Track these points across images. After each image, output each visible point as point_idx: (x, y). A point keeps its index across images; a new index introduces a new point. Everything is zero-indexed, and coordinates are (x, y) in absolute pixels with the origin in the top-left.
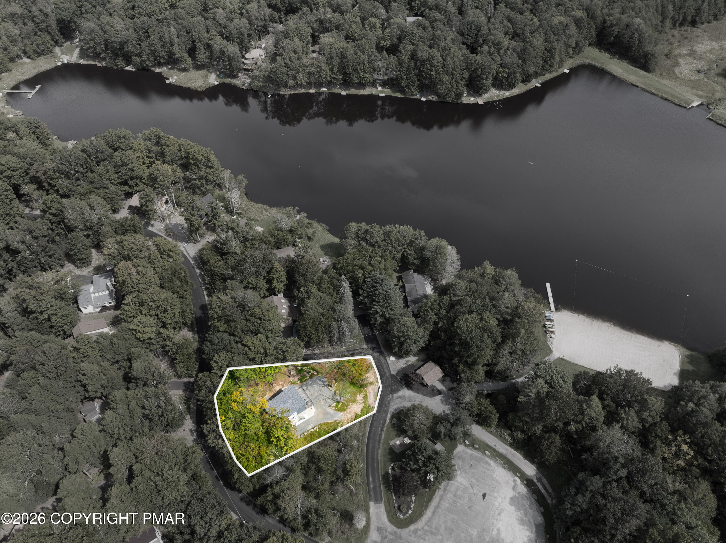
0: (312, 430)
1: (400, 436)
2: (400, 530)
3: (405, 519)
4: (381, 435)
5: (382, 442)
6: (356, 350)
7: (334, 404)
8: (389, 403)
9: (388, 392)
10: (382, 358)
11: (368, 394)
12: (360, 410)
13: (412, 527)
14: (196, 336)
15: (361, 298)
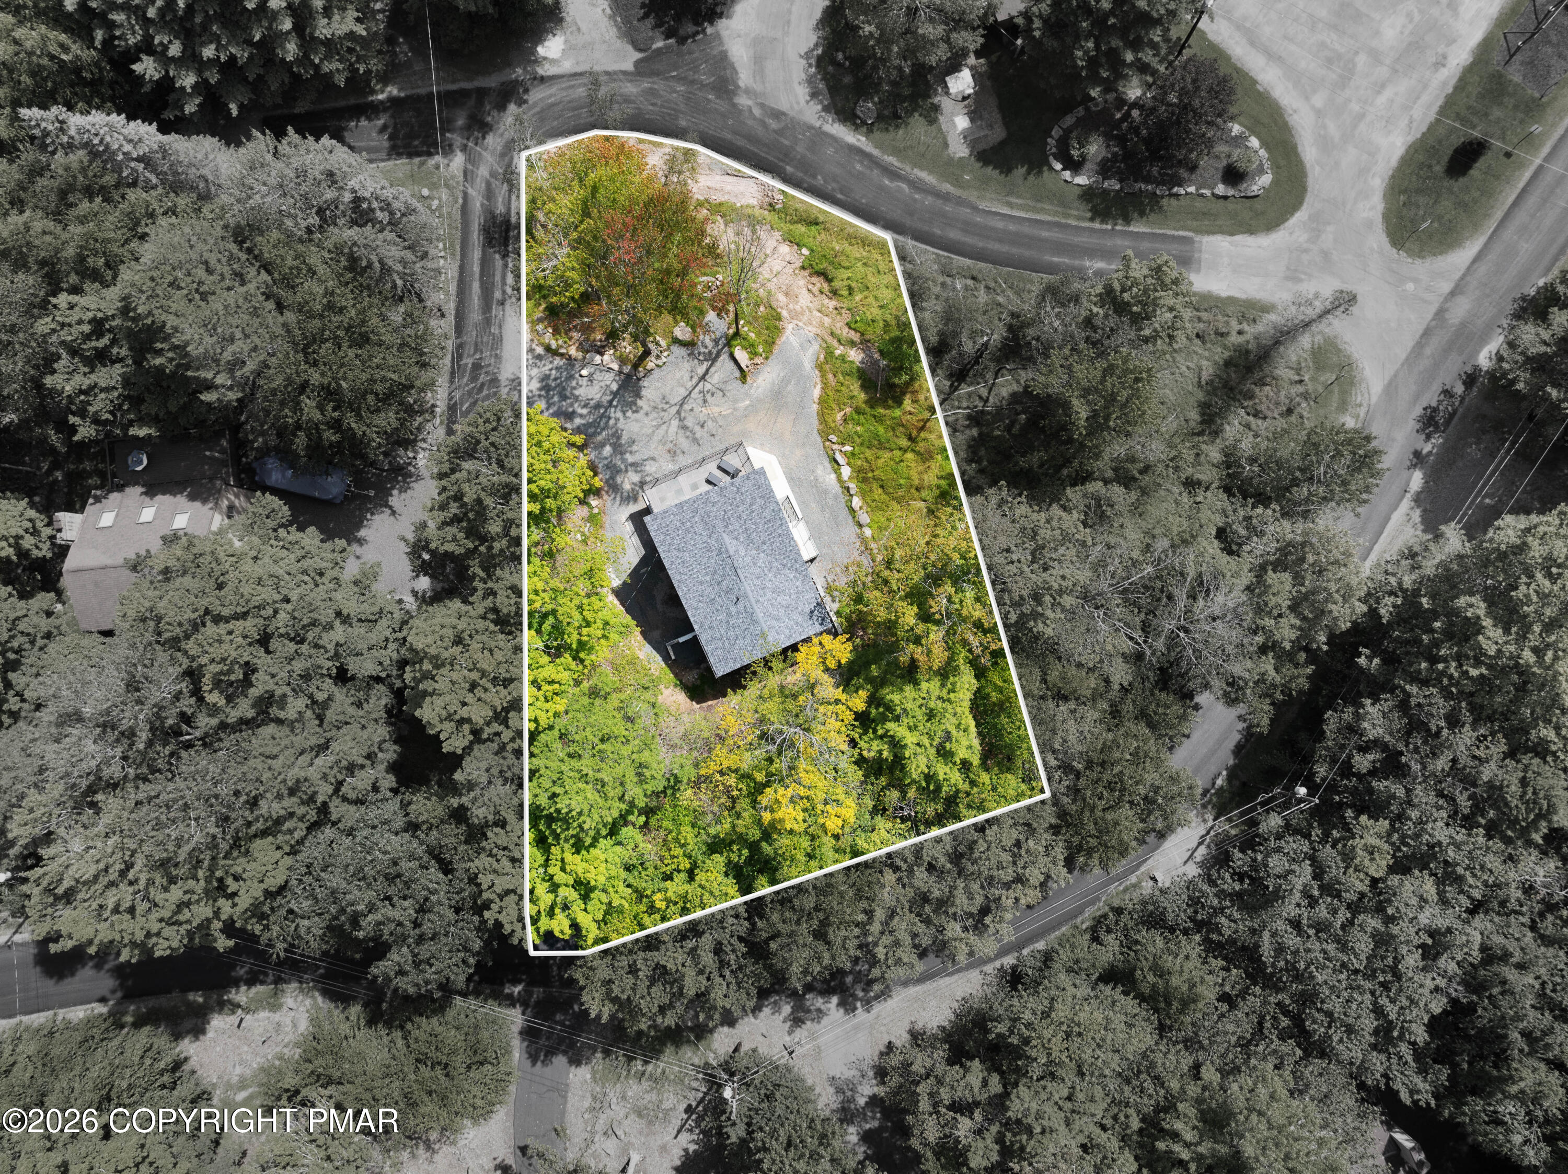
0: (846, 471)
1: (936, 108)
2: (1309, 199)
3: (1276, 167)
4: (915, 185)
5: (947, 187)
6: (465, 209)
7: (741, 355)
8: (778, 115)
9: (721, 105)
10: (537, 95)
11: (716, 197)
12: (785, 249)
13: (1309, 152)
14: (241, 995)
15: (188, 80)
